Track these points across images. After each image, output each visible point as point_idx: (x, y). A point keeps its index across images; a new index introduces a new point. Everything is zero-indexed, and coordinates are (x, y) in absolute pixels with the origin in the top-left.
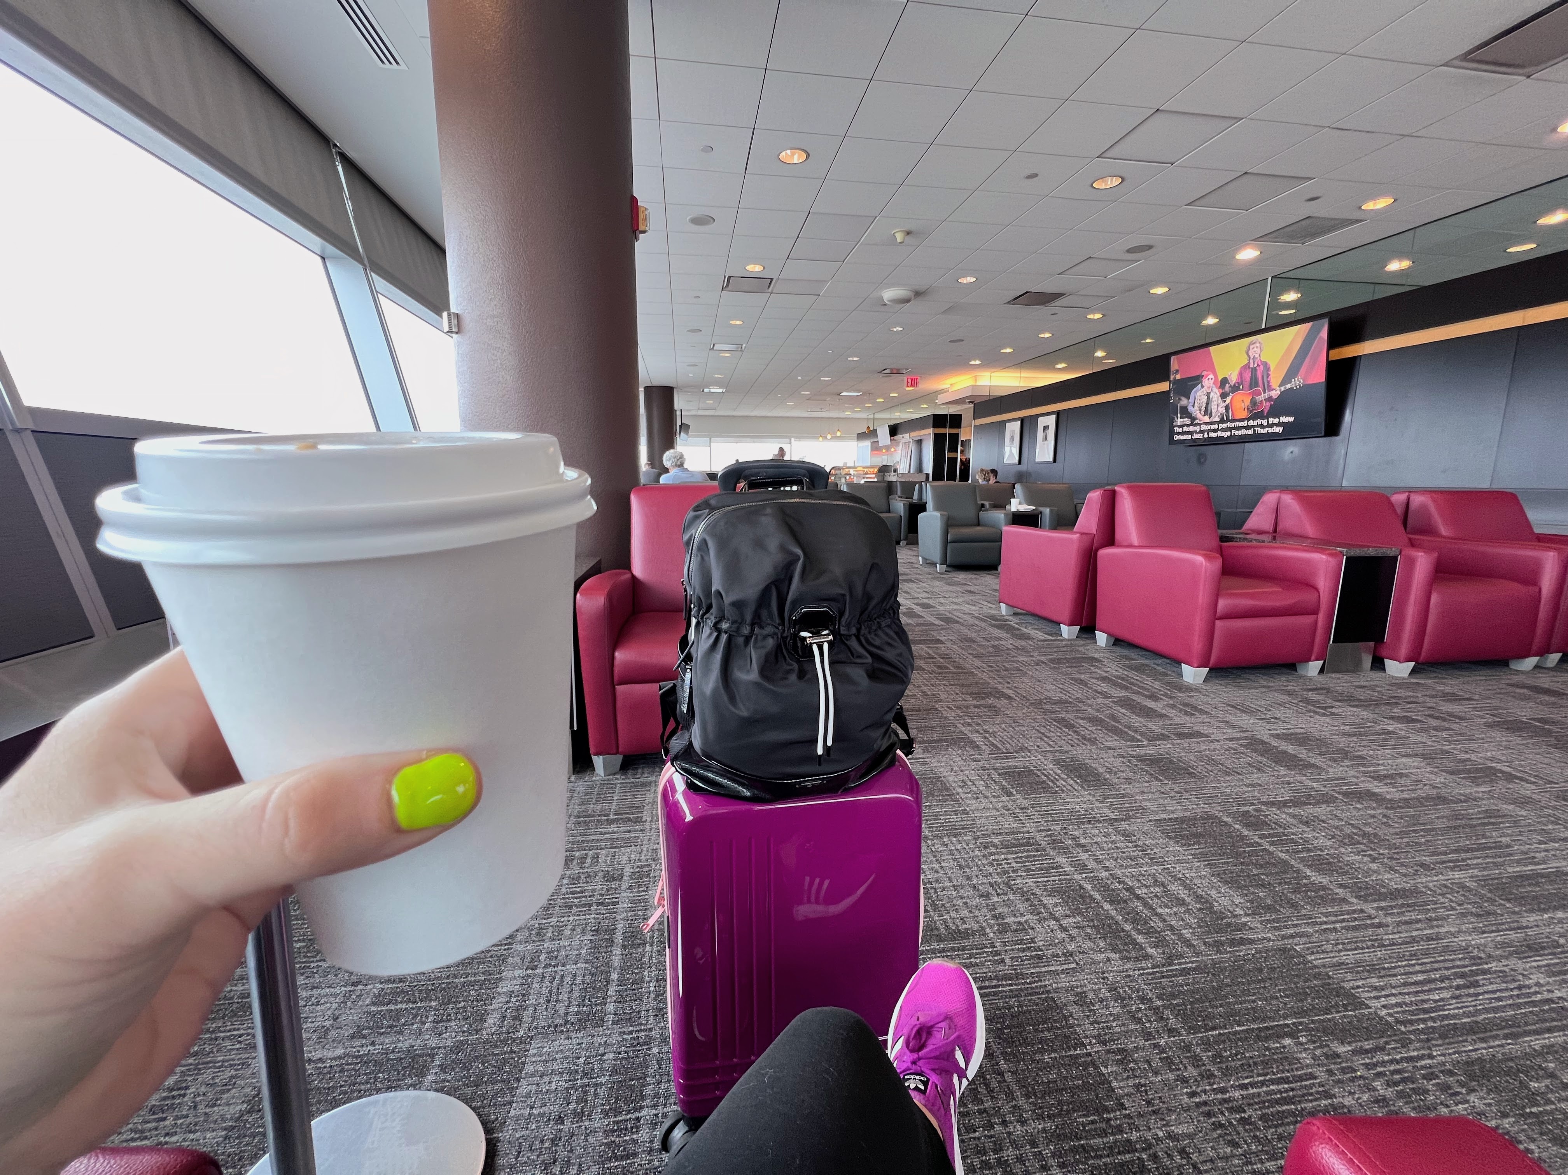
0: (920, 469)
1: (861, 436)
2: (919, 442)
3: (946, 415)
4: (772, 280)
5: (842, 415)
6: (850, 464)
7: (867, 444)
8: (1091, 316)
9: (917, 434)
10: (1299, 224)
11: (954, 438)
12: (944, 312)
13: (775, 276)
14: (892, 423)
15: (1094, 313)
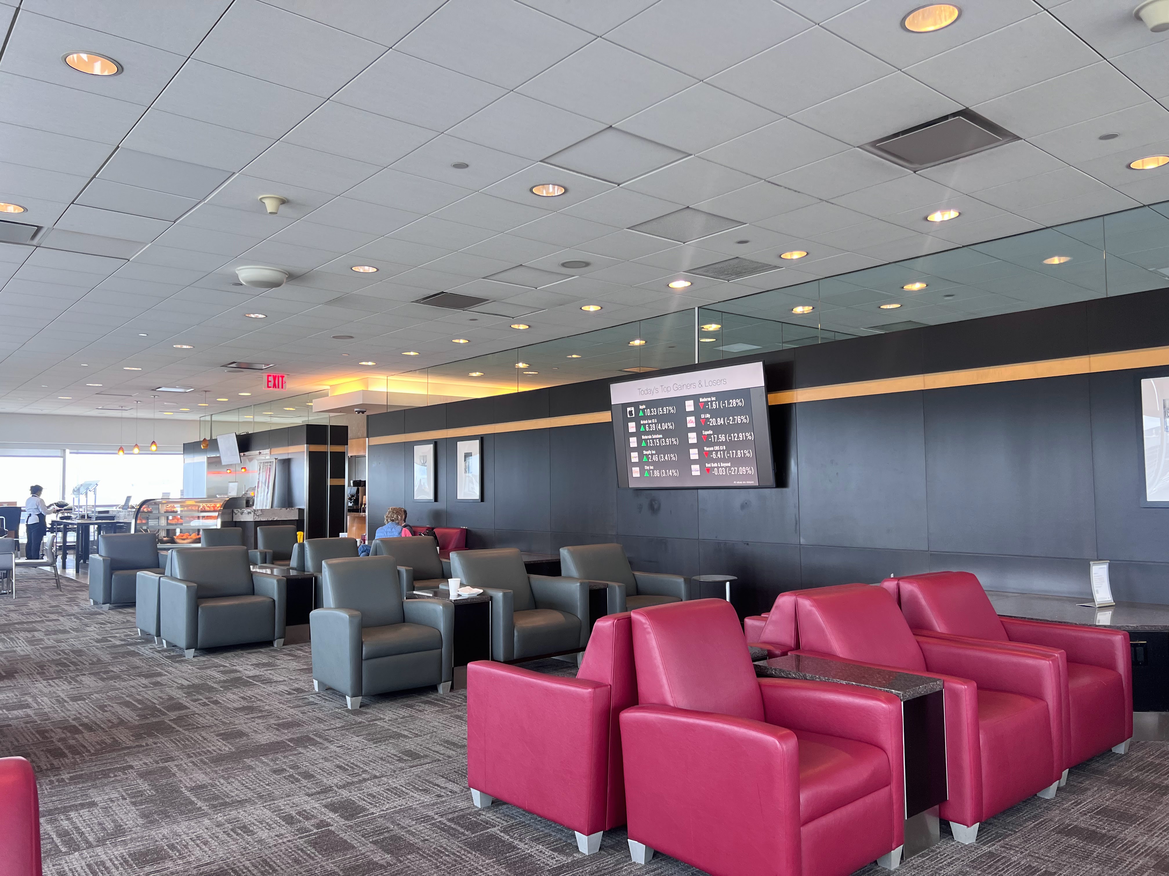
0: (288, 501)
1: (190, 448)
2: (286, 464)
3: (325, 427)
4: (39, 228)
5: (158, 415)
6: (175, 495)
7: (201, 459)
8: (516, 326)
9: (283, 452)
10: (727, 263)
11: (339, 459)
12: (330, 302)
13: (46, 223)
14: (242, 431)
15: (519, 323)
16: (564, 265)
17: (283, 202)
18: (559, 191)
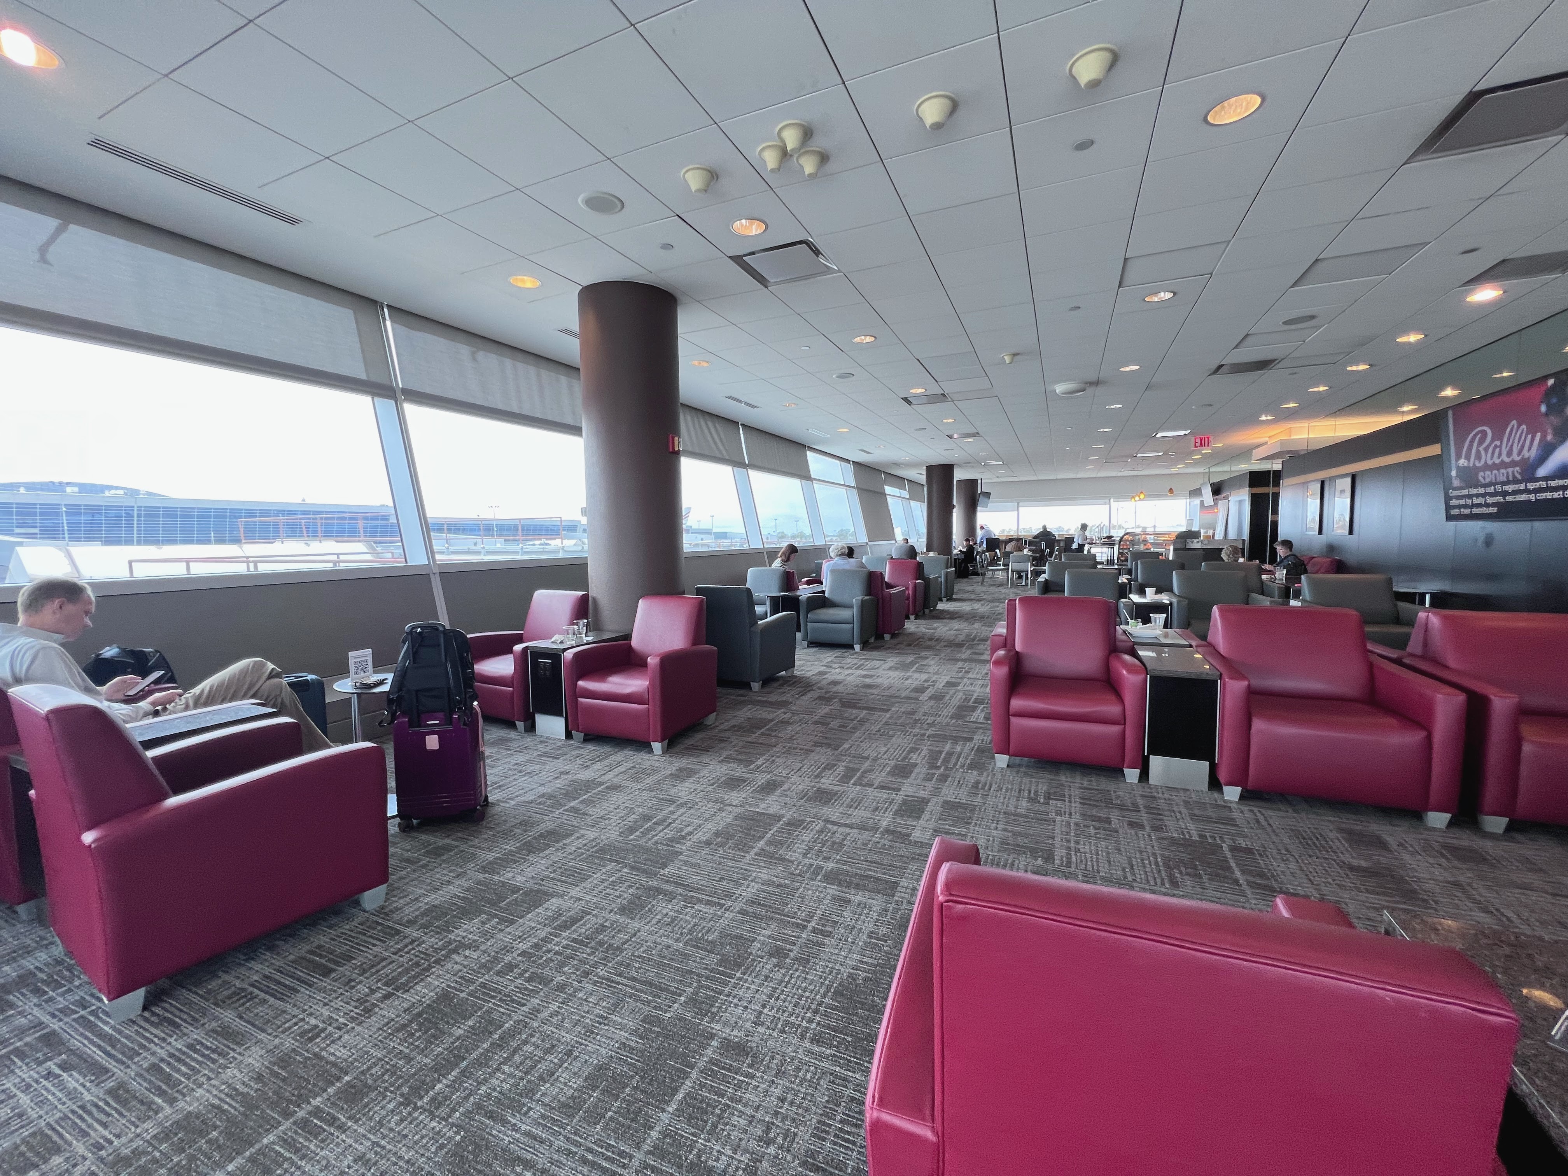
4: (942, 394)
8: (1352, 368)
9: (1235, 496)
14: (1214, 480)
16: (1285, 323)
17: (1015, 355)
18: (1170, 295)
